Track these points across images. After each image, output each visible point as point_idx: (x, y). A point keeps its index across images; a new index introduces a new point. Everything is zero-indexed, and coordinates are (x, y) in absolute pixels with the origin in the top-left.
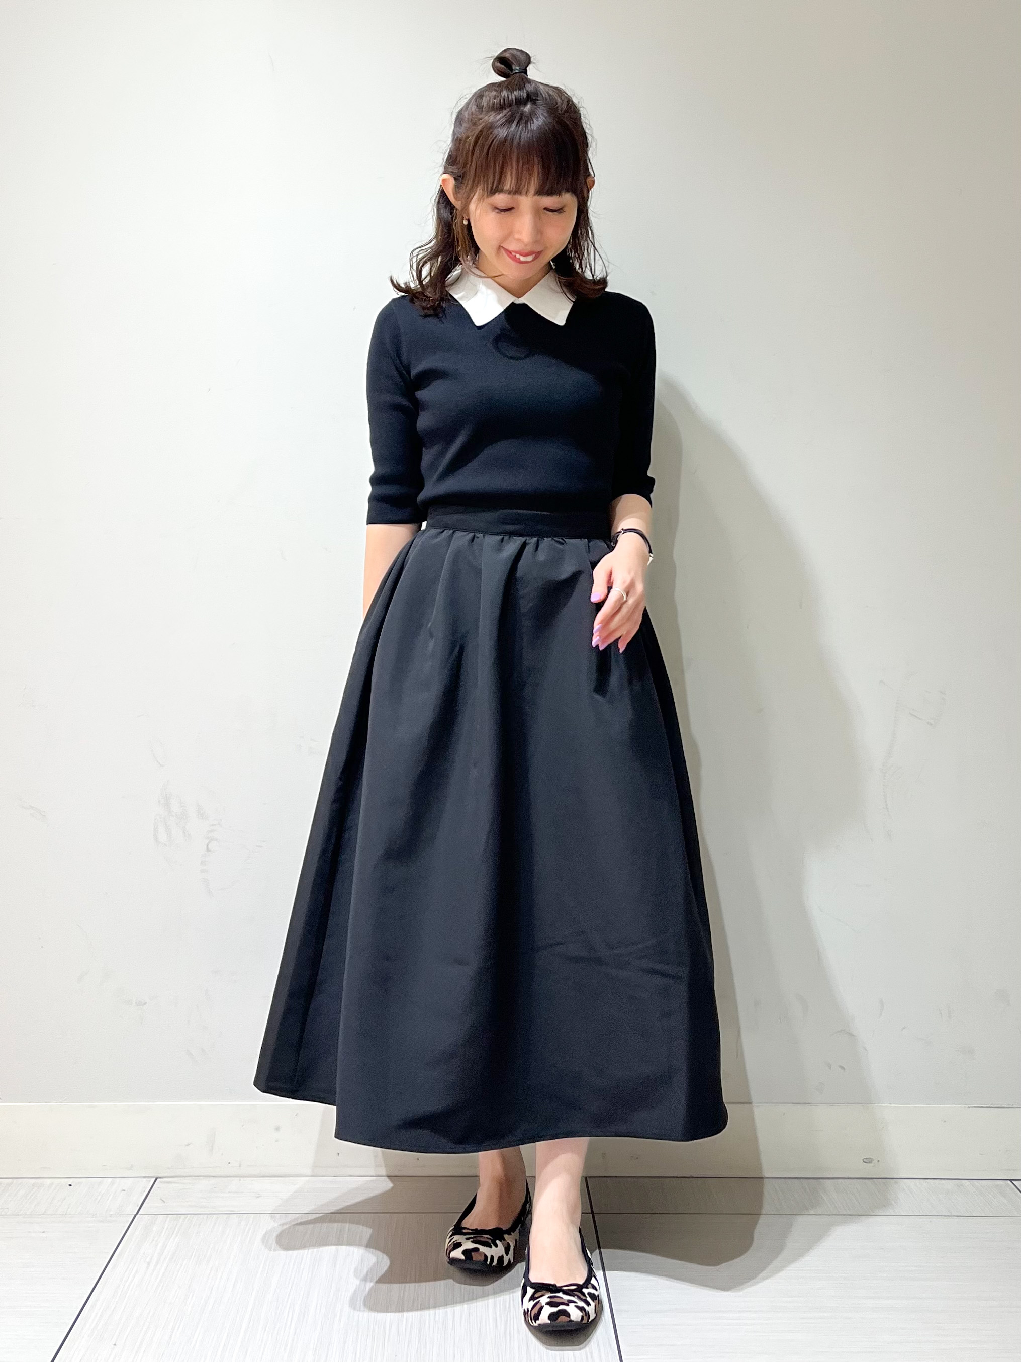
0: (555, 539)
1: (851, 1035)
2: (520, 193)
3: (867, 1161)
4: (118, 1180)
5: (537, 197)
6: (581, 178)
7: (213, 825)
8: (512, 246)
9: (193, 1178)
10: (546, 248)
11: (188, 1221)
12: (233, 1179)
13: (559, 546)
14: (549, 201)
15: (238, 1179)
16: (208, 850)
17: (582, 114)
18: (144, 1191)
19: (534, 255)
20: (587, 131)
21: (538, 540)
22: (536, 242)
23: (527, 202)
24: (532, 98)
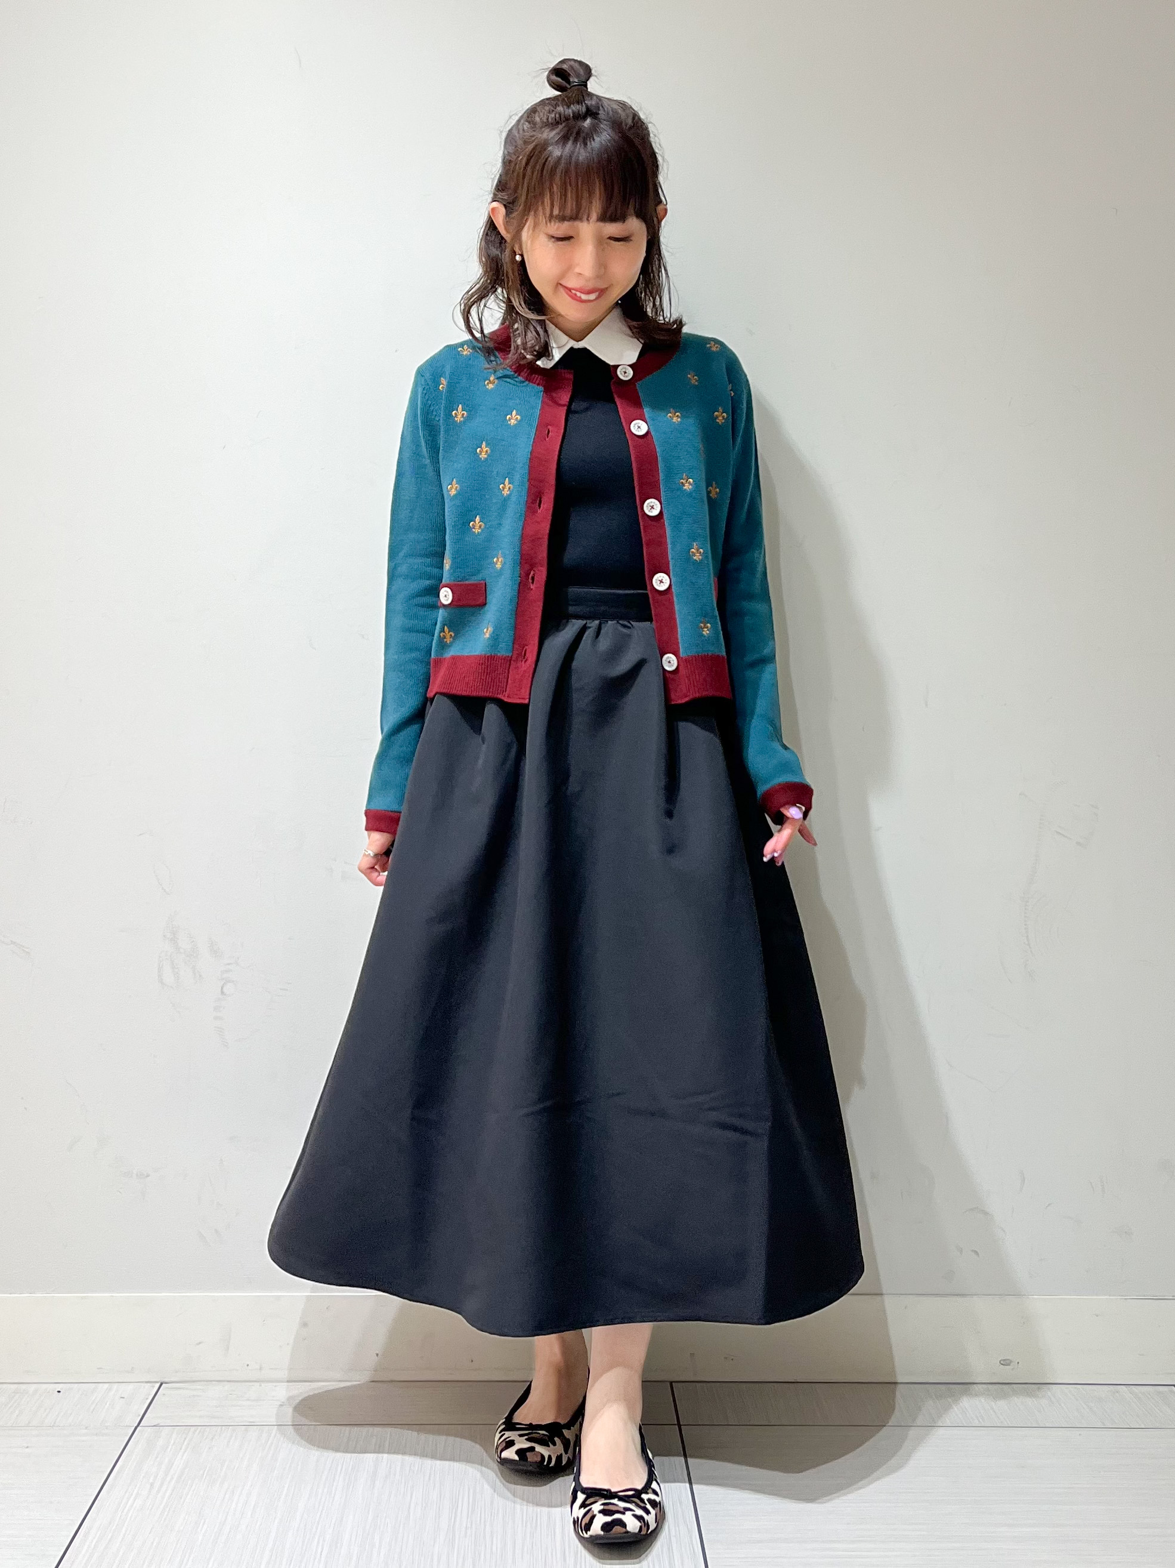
0: (621, 622)
1: (986, 1213)
2: (581, 220)
3: (1005, 1363)
4: (115, 1386)
5: (601, 224)
6: (651, 203)
7: (229, 964)
8: (572, 282)
9: (205, 1383)
10: (611, 286)
11: (199, 1434)
12: (253, 1384)
13: (625, 630)
14: (613, 229)
15: (259, 1384)
16: (222, 993)
17: (650, 131)
18: (147, 1399)
19: (597, 293)
20: (656, 150)
21: (600, 624)
22: (598, 277)
23: (588, 230)
24: (591, 113)
